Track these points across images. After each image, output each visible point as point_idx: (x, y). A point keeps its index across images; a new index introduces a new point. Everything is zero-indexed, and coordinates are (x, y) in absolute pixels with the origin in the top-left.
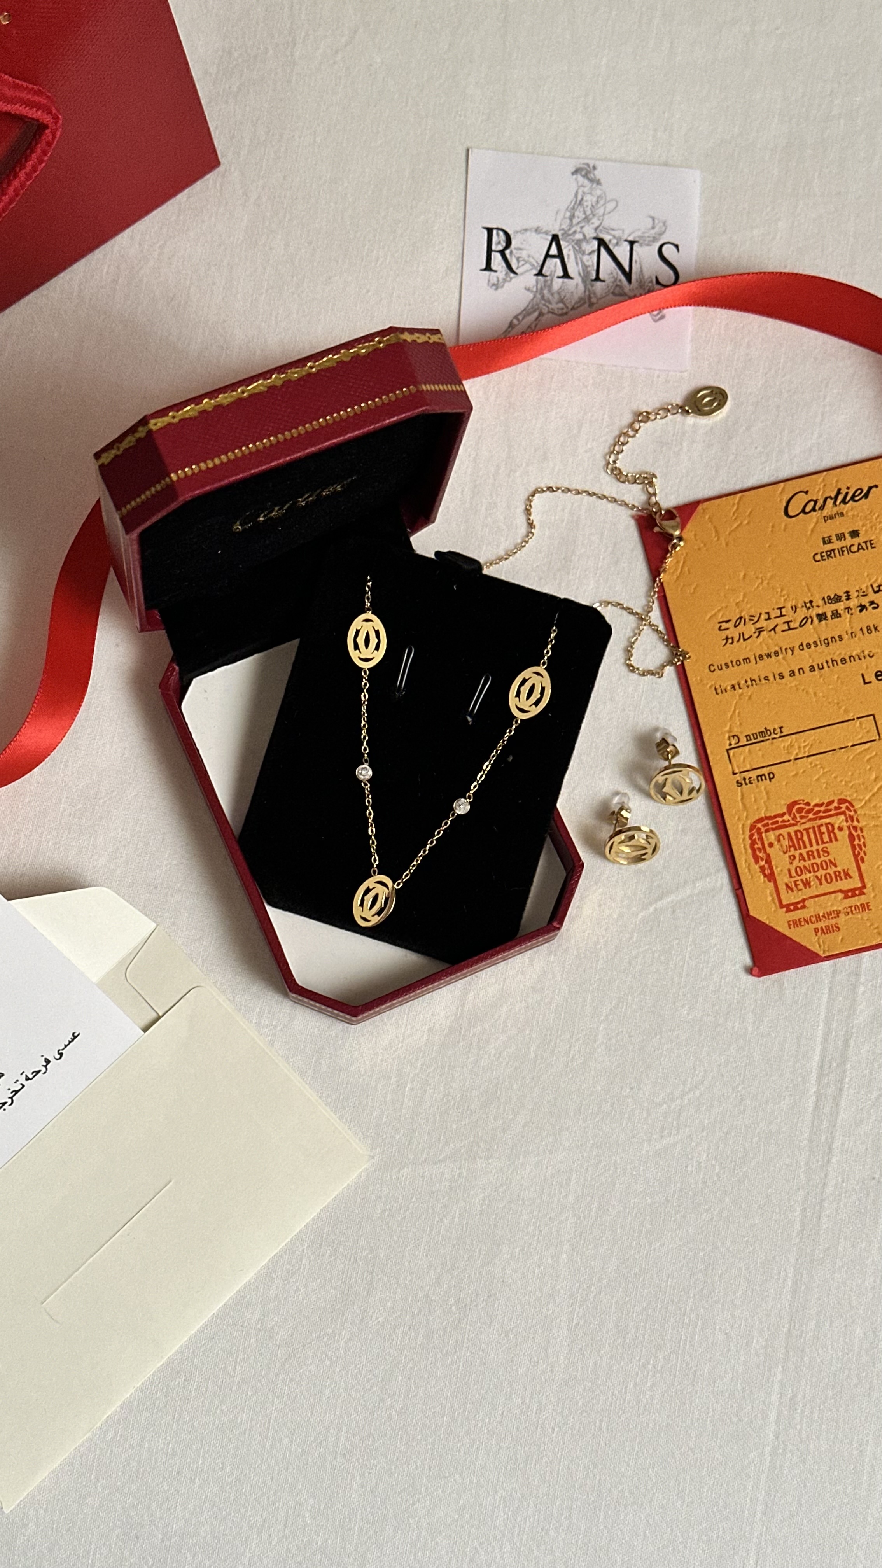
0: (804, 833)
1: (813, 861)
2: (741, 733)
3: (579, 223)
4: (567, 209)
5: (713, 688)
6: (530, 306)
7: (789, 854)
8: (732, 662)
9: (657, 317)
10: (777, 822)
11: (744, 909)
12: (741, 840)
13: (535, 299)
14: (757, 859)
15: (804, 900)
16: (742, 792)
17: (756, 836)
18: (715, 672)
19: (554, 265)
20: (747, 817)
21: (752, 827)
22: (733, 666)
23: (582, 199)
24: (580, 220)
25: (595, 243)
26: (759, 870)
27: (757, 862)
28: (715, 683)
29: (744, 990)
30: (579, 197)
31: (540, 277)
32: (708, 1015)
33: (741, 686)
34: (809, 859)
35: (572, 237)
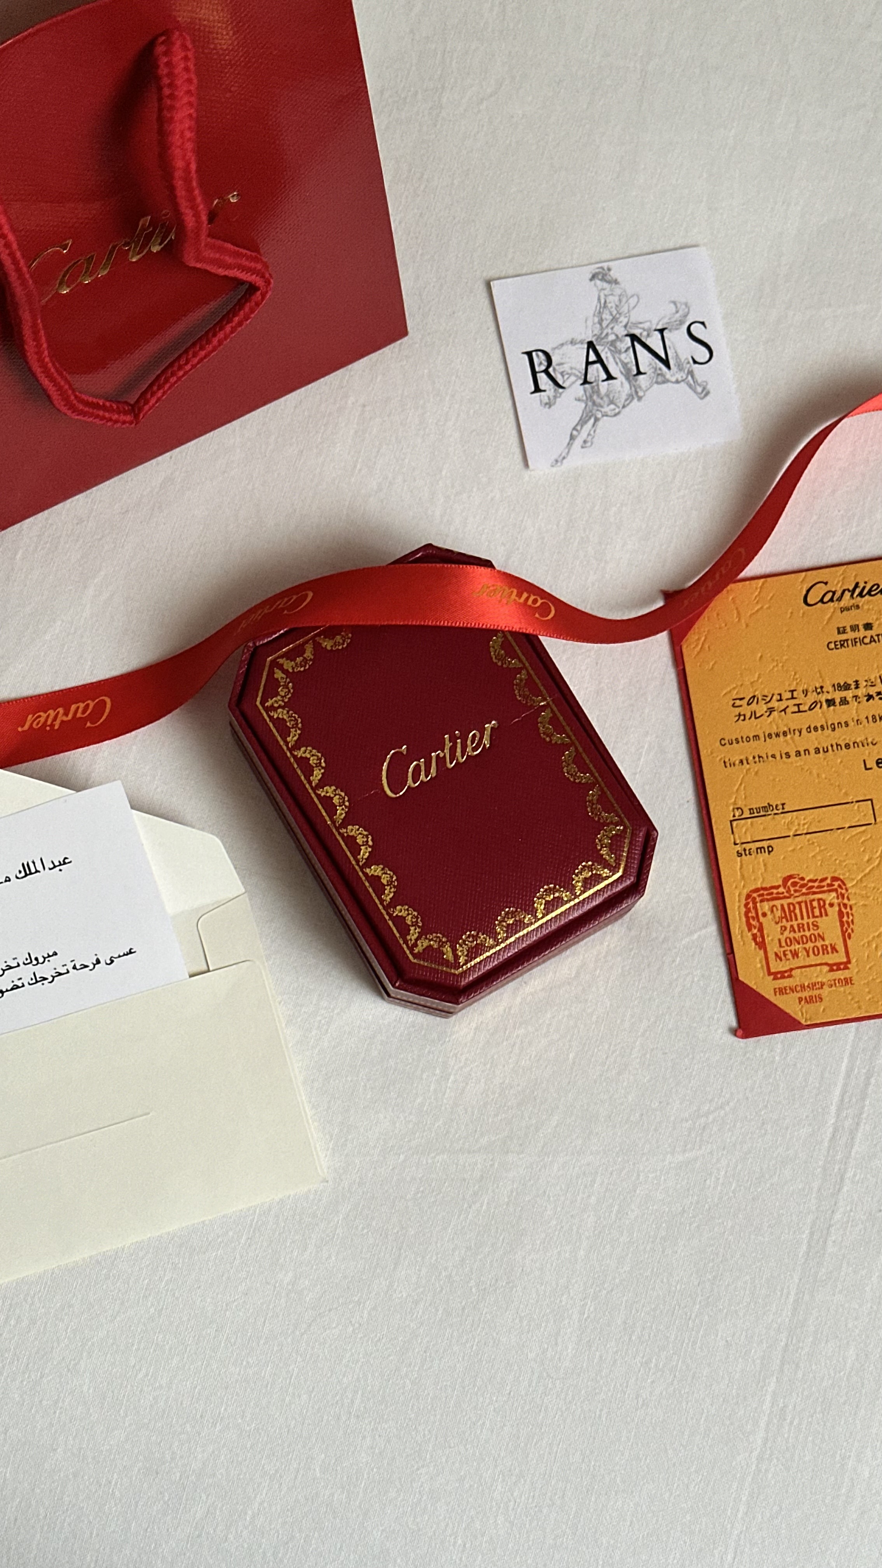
0: (797, 906)
1: (802, 933)
2: (745, 806)
3: (607, 326)
5: (723, 761)
6: (585, 414)
7: (780, 924)
8: (742, 738)
10: (772, 893)
11: (734, 973)
13: (587, 407)
14: (750, 927)
15: (791, 970)
16: (741, 862)
17: (751, 905)
18: (726, 746)
20: (744, 886)
21: (748, 896)
22: (743, 742)
23: (606, 303)
24: (608, 322)
25: (628, 339)
26: (751, 937)
27: (750, 930)
28: (725, 757)
30: (603, 301)
31: (587, 386)
33: (749, 761)
34: (799, 931)
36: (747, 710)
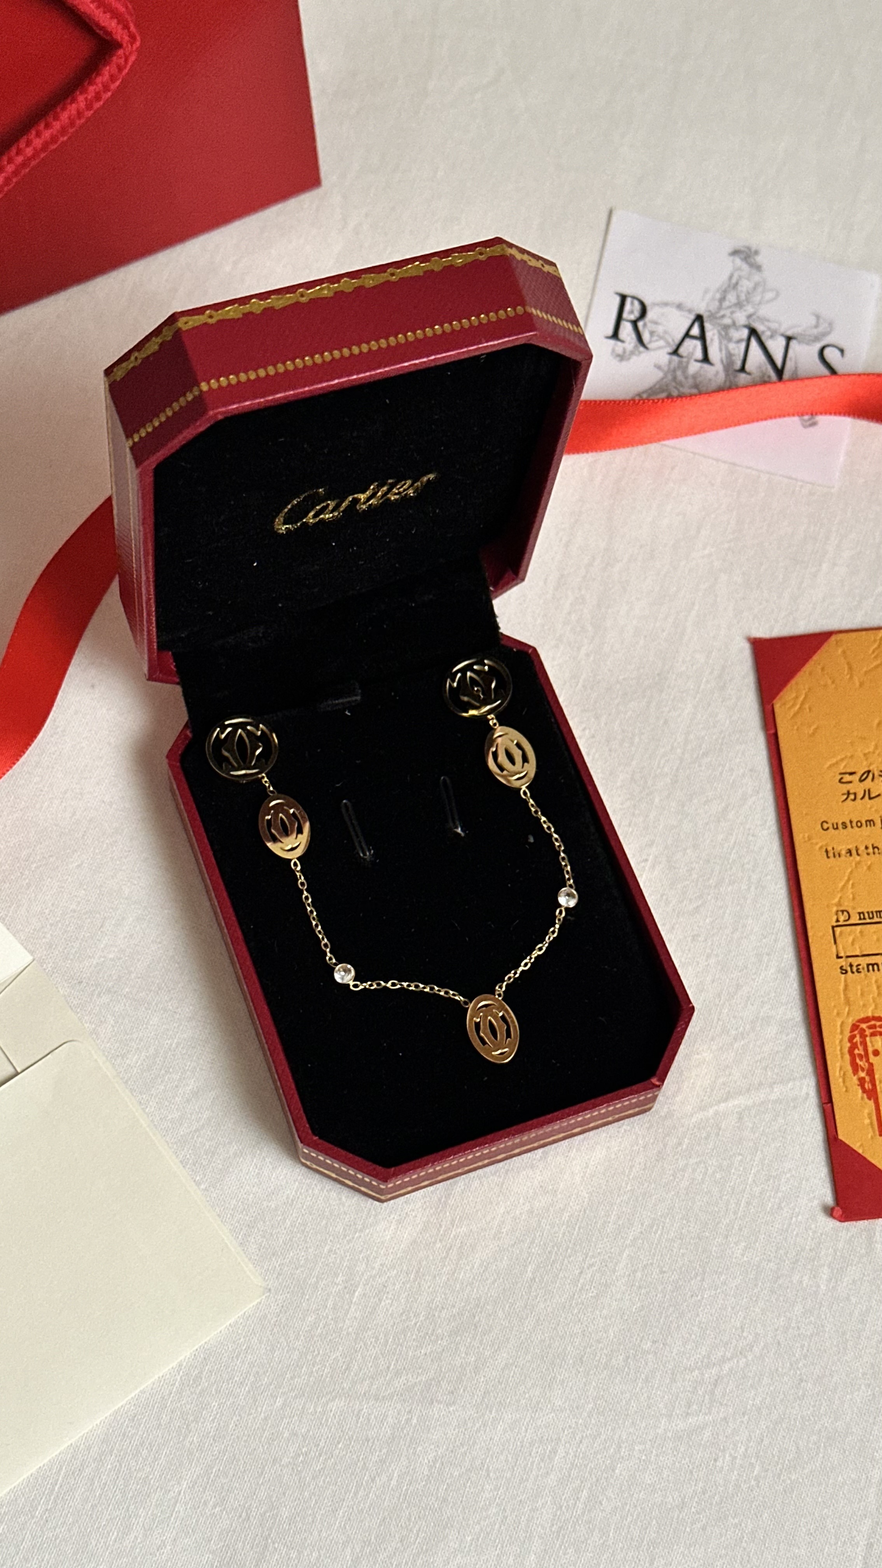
2: (854, 908)
3: (729, 308)
4: (718, 290)
5: (824, 850)
6: (657, 386)
8: (851, 822)
9: (808, 423)
11: (832, 1129)
12: (837, 1042)
13: (664, 380)
14: (855, 1068)
16: (845, 981)
17: (858, 1039)
18: (829, 831)
19: (693, 347)
20: (848, 1013)
21: (854, 1027)
22: (852, 827)
23: (737, 284)
24: (731, 304)
25: (745, 333)
26: (857, 1082)
27: (855, 1071)
28: (827, 845)
29: (821, 1235)
30: (734, 281)
31: (675, 358)
32: (769, 1261)
33: (860, 852)
35: (718, 321)
36: (859, 788)
